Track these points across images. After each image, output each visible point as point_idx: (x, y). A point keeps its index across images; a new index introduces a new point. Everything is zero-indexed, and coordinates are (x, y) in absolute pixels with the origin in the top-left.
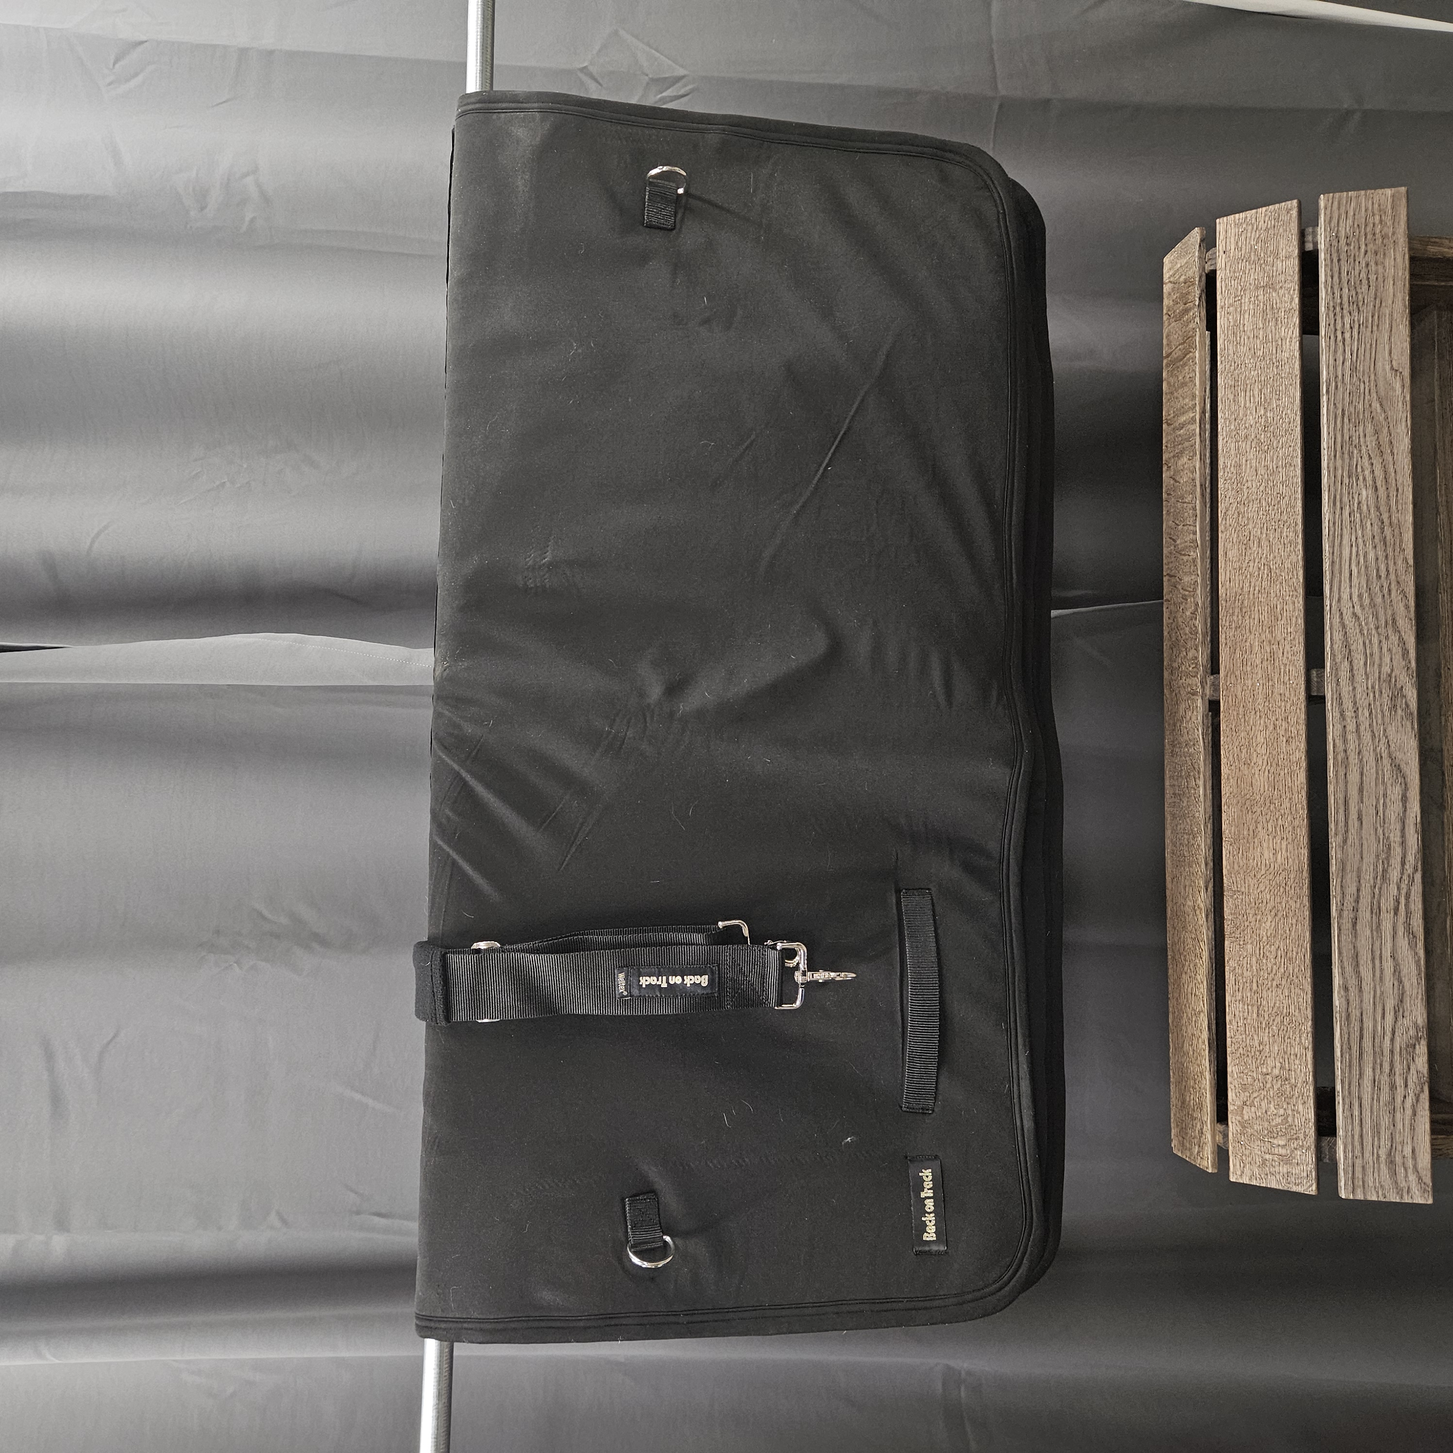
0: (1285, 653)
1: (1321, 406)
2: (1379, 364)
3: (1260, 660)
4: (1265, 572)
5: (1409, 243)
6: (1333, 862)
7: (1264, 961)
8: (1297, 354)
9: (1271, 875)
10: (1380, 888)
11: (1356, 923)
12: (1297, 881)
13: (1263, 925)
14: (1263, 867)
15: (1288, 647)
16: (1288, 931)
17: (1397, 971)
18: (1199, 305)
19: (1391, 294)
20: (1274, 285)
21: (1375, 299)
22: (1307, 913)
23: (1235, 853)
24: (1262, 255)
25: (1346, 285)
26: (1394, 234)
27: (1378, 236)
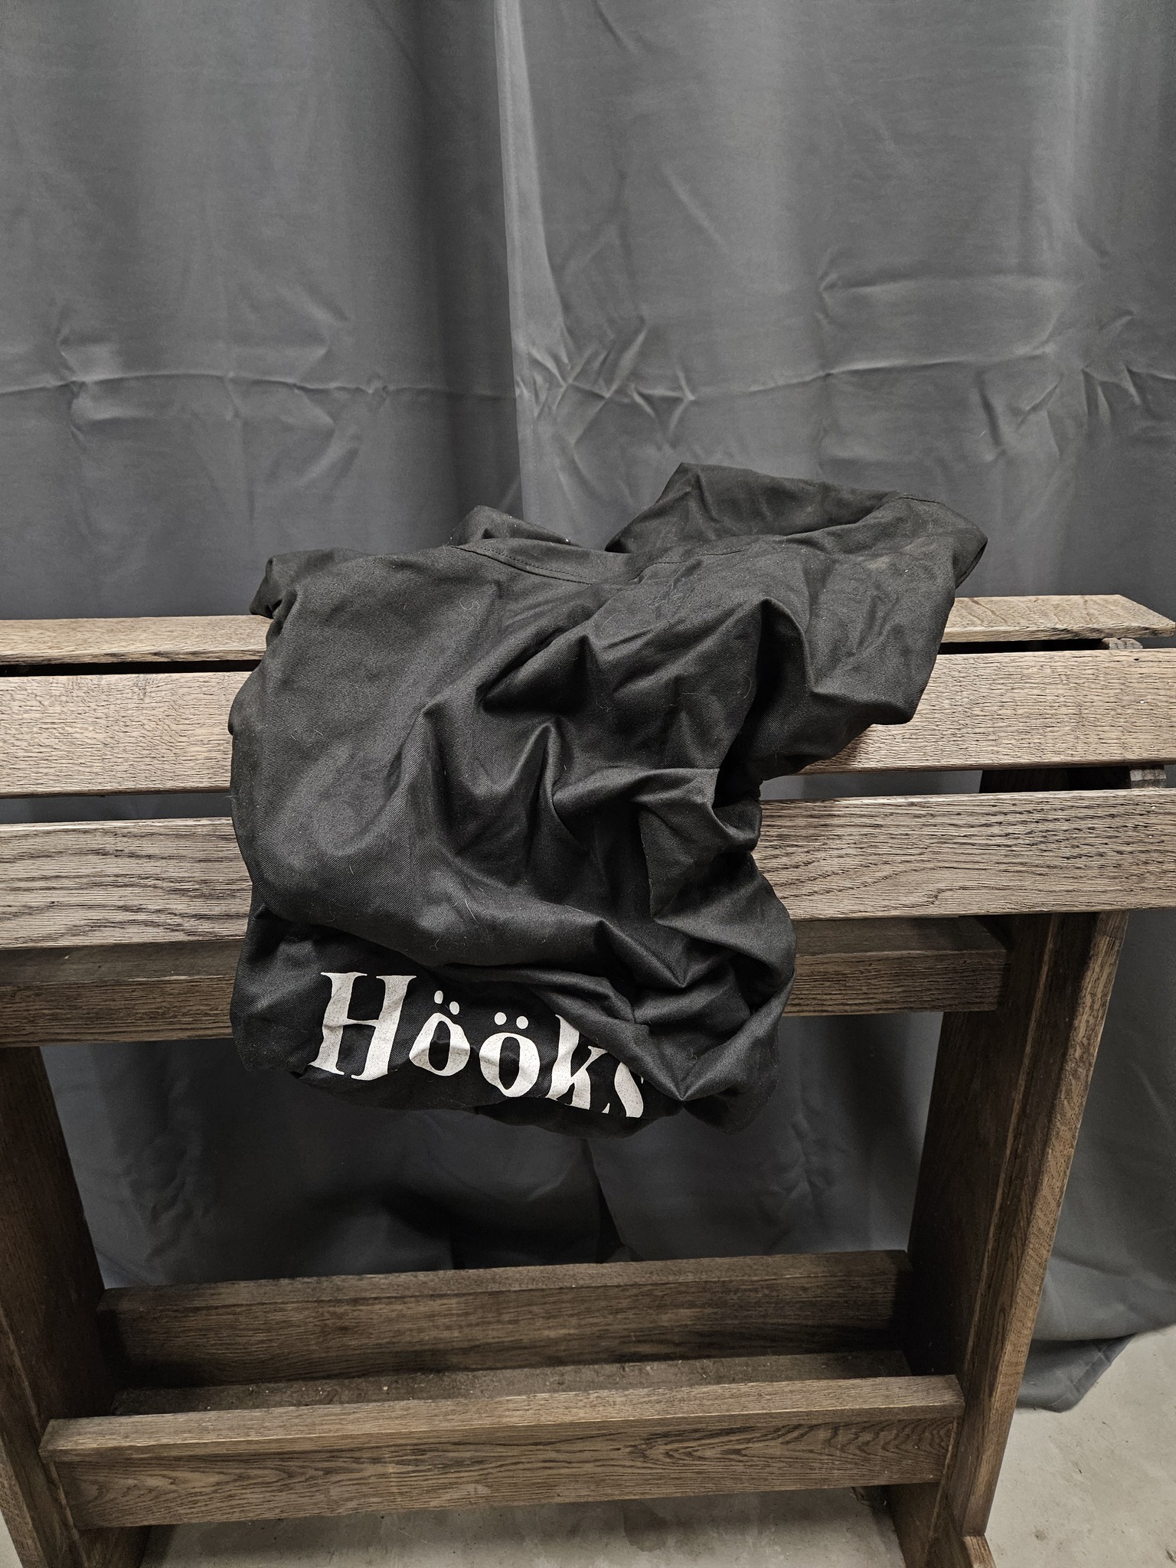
1: (888, 797)
2: (947, 874)
5: (1128, 910)
6: (190, 822)
7: (35, 729)
8: (971, 761)
9: (167, 738)
10: (155, 887)
11: (98, 854)
12: (159, 772)
13: (91, 728)
14: (181, 727)
17: (30, 911)
18: (1055, 629)
19: (1054, 888)
20: (1083, 729)
21: (1048, 867)
22: (108, 787)
23: (204, 689)
24: (1129, 711)
25: (1074, 826)
26: (1143, 889)
27: (1143, 868)
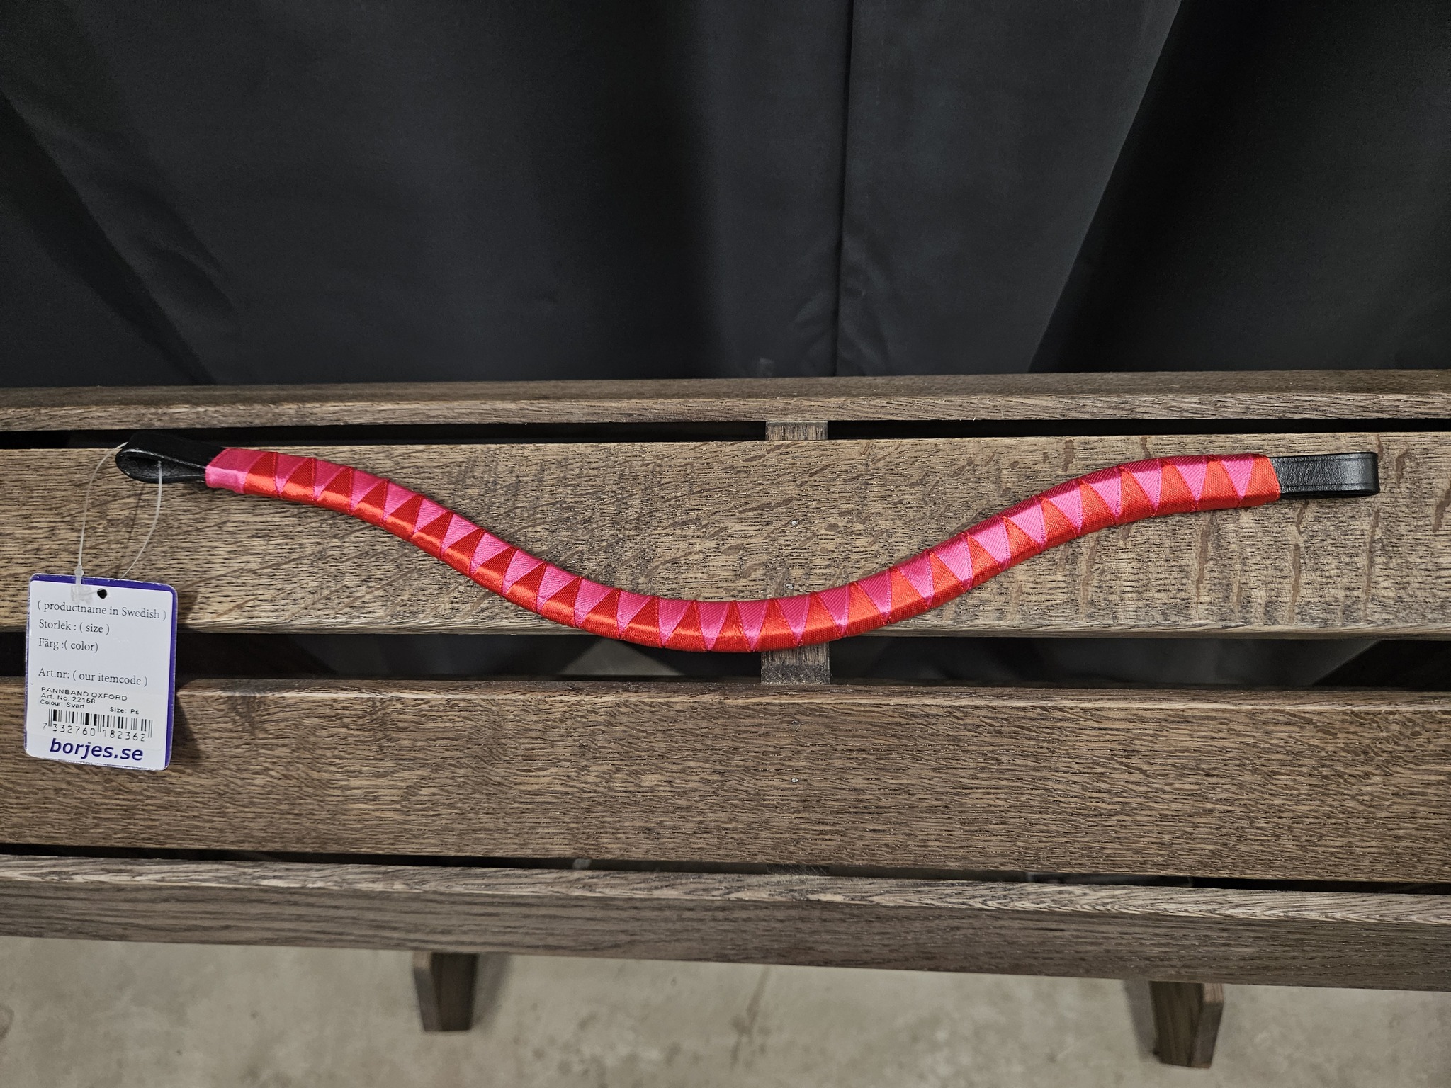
0: (871, 835)
3: (858, 786)
4: (1104, 805)
15: (890, 839)
16: (191, 813)
